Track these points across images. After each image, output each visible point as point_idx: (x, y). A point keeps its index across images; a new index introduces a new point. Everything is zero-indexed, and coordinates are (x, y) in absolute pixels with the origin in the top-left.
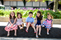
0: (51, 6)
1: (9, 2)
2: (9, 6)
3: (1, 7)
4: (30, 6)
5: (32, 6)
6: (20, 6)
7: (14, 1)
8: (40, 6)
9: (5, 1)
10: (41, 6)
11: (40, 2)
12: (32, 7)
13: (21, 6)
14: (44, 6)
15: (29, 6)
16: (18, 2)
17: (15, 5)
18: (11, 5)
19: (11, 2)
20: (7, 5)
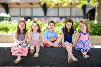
0: (90, 16)
1: (19, 9)
2: (18, 16)
3: (4, 18)
4: (55, 15)
5: (57, 15)
6: (37, 15)
7: (26, 7)
8: (72, 15)
9: (12, 8)
10: (74, 14)
11: (71, 8)
12: (58, 17)
13: (39, 15)
14: (78, 15)
15: (53, 15)
16: (33, 9)
17: (28, 14)
18: (22, 15)
19: (21, 9)
20: (15, 15)
